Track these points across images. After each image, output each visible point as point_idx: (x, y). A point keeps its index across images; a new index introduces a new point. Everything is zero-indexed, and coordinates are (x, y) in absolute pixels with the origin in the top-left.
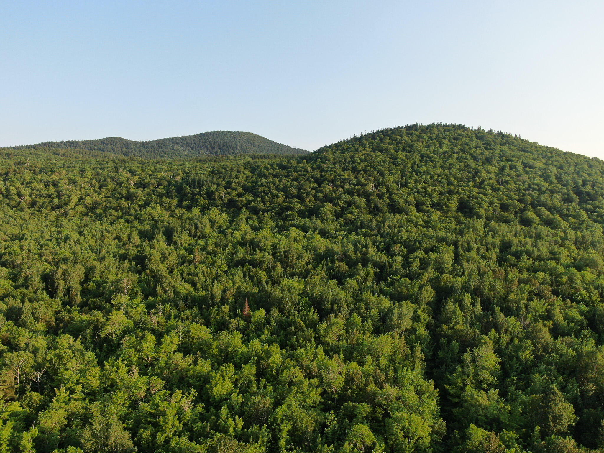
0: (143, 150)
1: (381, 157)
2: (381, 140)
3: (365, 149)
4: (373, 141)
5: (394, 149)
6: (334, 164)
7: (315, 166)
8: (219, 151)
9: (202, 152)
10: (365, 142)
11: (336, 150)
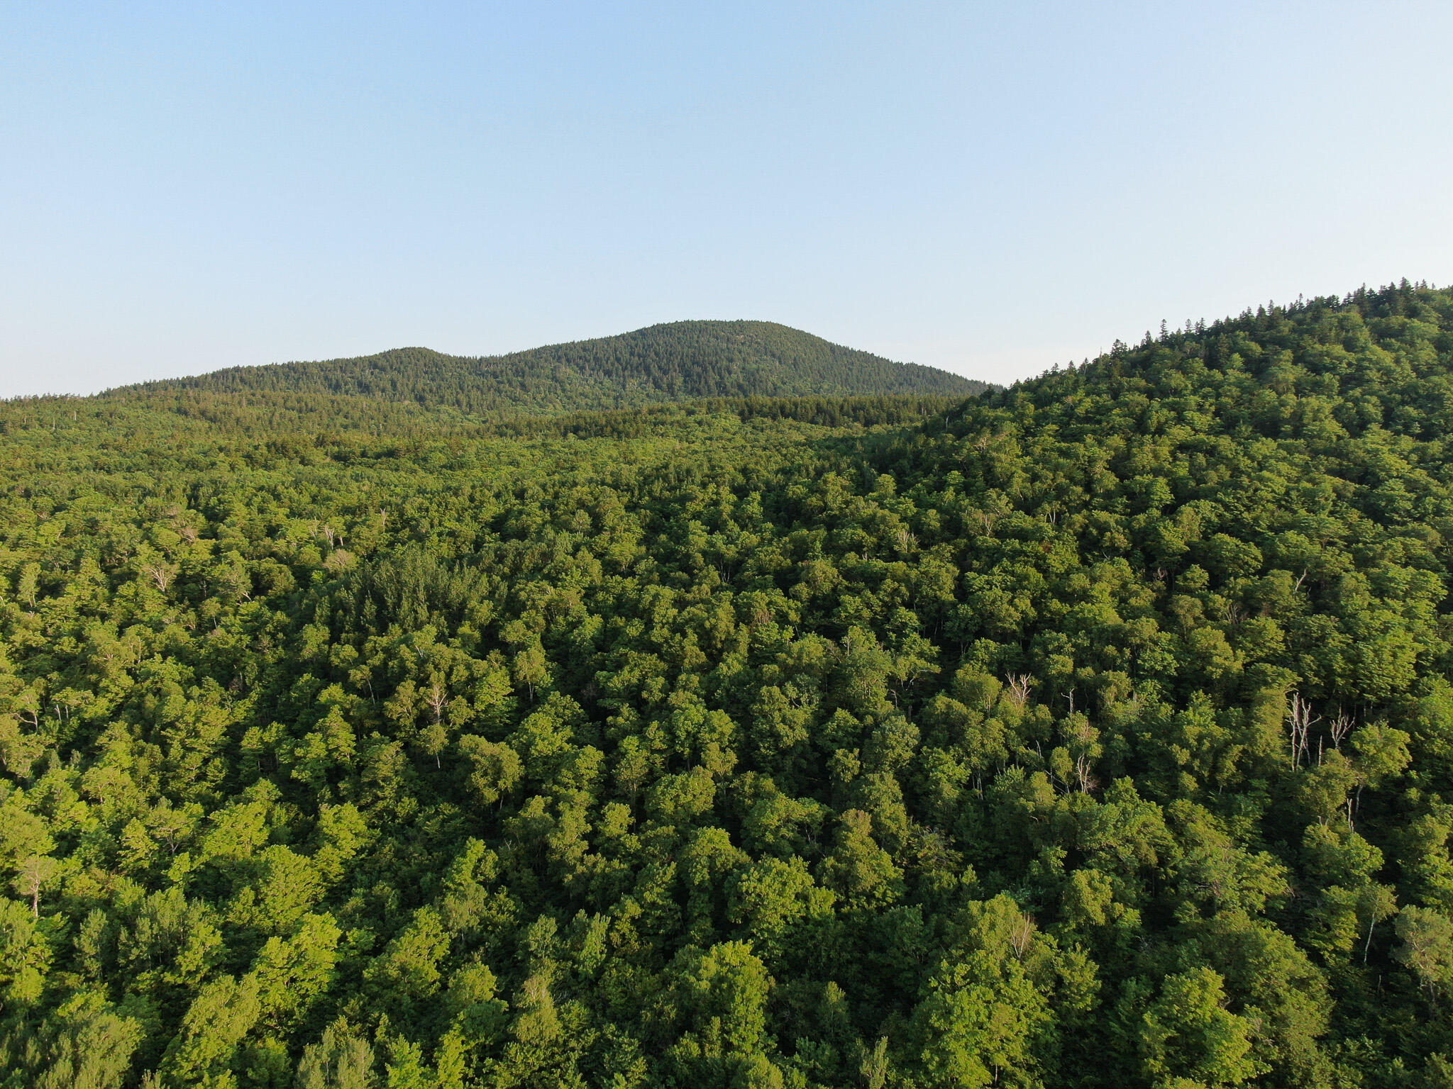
0: (470, 380)
1: (1284, 467)
2: (1258, 368)
3: (1180, 420)
4: (1218, 375)
5: (1337, 413)
6: (1028, 505)
7: (933, 518)
8: (679, 381)
9: (632, 384)
10: (1177, 379)
11: (1041, 420)
